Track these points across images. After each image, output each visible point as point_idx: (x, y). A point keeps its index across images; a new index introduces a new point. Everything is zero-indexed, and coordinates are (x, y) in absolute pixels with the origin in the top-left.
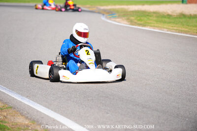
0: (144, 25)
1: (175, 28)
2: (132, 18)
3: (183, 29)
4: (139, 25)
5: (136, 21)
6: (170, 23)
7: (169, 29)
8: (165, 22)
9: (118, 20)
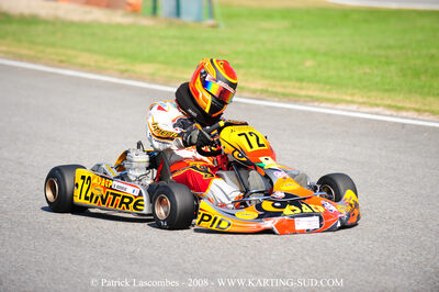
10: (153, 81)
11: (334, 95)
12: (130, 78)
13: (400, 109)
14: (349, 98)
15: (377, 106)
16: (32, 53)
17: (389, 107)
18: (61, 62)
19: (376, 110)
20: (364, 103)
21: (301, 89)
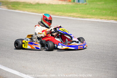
0: (15, 9)
1: (31, 10)
2: (10, 6)
3: (35, 11)
4: (13, 9)
5: (11, 7)
6: (29, 8)
7: (28, 11)
8: (26, 7)
9: (2, 7)
10: (58, 16)
11: (92, 17)
12: (54, 15)
13: (102, 19)
14: (94, 17)
15: (98, 18)
16: (36, 11)
17: (101, 19)
18: (42, 12)
19: (98, 19)
20: (96, 18)
21: (86, 16)
